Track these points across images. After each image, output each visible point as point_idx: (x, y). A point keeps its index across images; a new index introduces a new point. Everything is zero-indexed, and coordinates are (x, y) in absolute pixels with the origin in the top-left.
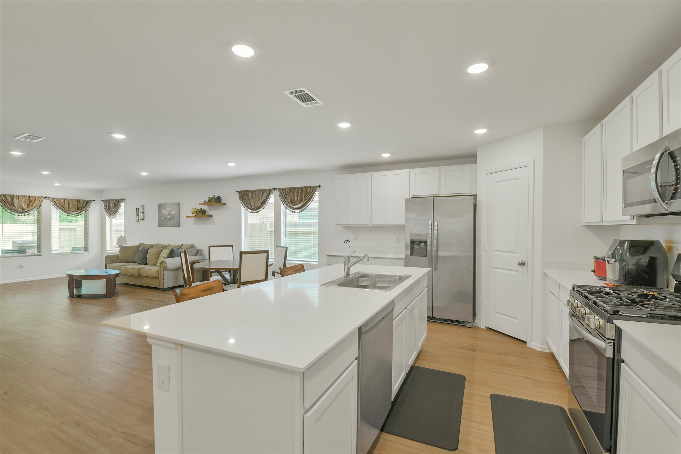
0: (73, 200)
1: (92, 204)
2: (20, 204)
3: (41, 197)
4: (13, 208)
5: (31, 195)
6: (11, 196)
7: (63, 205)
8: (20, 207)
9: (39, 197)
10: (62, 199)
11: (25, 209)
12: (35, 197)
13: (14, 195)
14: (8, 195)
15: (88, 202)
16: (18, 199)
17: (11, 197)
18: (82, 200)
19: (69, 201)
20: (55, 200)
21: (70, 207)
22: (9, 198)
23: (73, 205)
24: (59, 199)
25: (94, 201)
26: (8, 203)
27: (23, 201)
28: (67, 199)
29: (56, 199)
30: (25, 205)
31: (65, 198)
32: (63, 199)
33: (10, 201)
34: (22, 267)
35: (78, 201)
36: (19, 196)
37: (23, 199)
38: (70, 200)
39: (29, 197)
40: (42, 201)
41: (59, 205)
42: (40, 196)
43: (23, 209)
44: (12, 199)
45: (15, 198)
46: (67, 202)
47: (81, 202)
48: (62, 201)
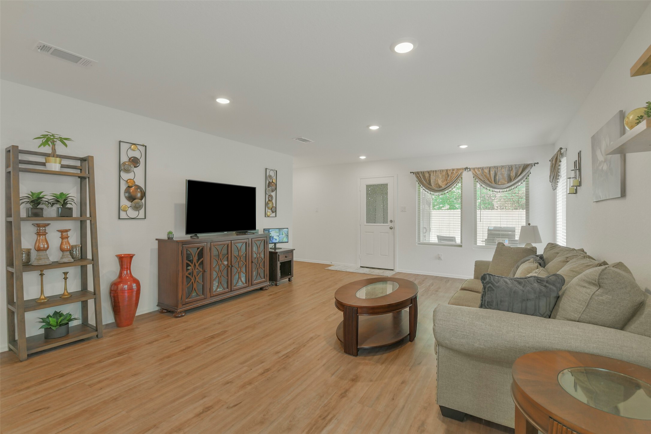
0: (502, 167)
1: (534, 171)
2: (437, 180)
3: (460, 169)
4: (430, 186)
5: (449, 168)
6: (428, 172)
7: (488, 176)
8: (436, 184)
9: (458, 170)
10: (486, 168)
11: (442, 187)
12: (453, 170)
13: (431, 171)
14: (426, 172)
15: (526, 167)
16: (435, 175)
17: (429, 174)
18: (516, 165)
19: (496, 170)
20: (476, 170)
21: (497, 178)
22: (427, 175)
23: (502, 174)
24: (482, 169)
25: (538, 163)
26: (426, 181)
27: (440, 177)
28: (493, 167)
29: (478, 168)
30: (443, 182)
31: (490, 166)
32: (488, 167)
33: (428, 178)
34: (439, 258)
35: (510, 168)
36: (436, 171)
37: (440, 174)
38: (496, 167)
39: (447, 170)
40: (461, 174)
41: (481, 178)
42: (459, 167)
43: (440, 187)
44: (430, 175)
45: (432, 174)
46: (492, 173)
47: (514, 168)
48: (487, 171)
